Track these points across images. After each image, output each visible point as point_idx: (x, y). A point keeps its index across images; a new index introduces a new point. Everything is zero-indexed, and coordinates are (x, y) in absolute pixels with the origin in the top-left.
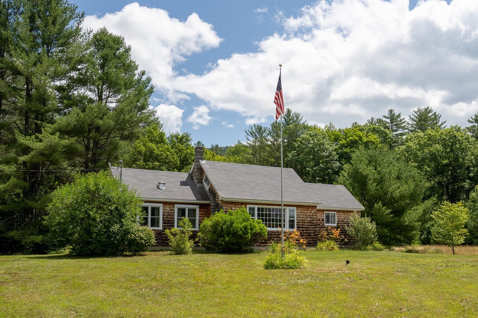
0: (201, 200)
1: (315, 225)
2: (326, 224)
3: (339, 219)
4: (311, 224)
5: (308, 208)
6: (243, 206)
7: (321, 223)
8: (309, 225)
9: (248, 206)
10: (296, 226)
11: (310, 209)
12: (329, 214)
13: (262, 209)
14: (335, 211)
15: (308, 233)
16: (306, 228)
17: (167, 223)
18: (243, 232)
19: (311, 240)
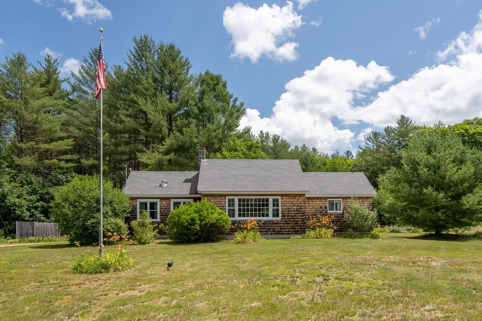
0: (194, 194)
1: (303, 213)
2: (329, 212)
3: (345, 205)
4: (298, 212)
5: (294, 197)
6: (223, 198)
7: (323, 210)
8: (296, 214)
9: (227, 198)
10: (280, 215)
11: (298, 198)
12: (334, 201)
13: (244, 200)
14: (340, 198)
15: (294, 221)
16: (292, 216)
17: (164, 216)
18: (189, 223)
19: (298, 228)
